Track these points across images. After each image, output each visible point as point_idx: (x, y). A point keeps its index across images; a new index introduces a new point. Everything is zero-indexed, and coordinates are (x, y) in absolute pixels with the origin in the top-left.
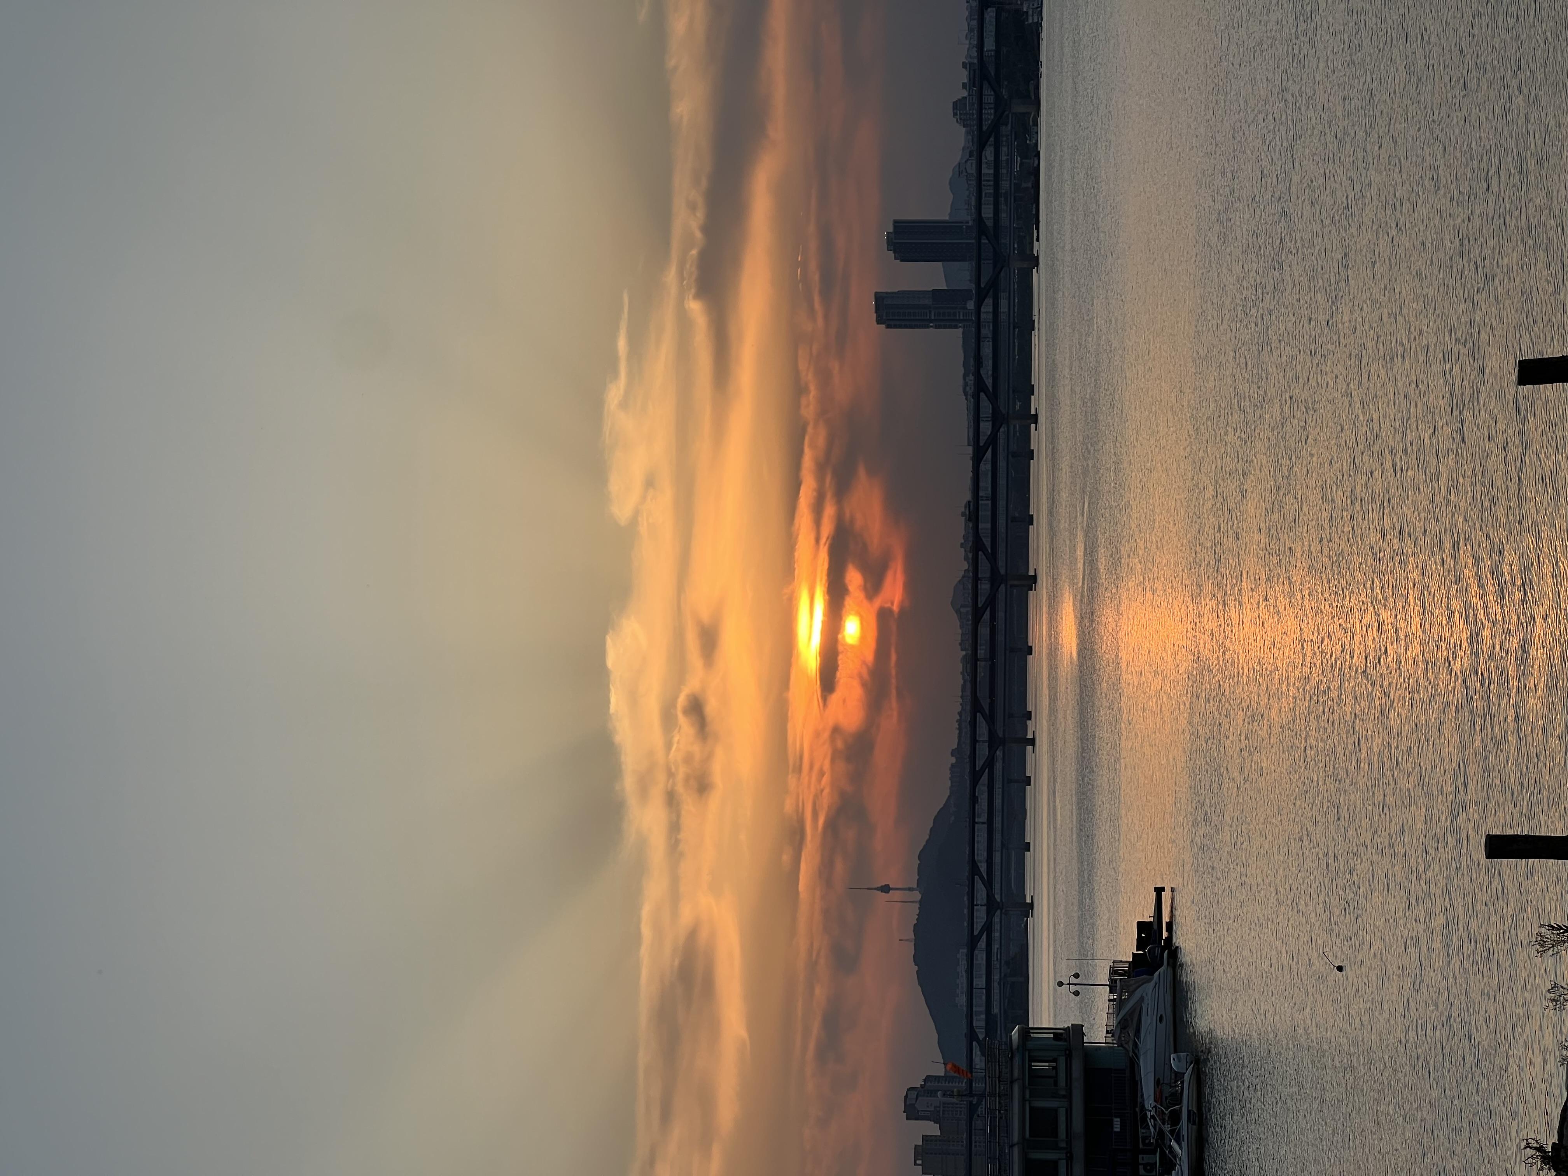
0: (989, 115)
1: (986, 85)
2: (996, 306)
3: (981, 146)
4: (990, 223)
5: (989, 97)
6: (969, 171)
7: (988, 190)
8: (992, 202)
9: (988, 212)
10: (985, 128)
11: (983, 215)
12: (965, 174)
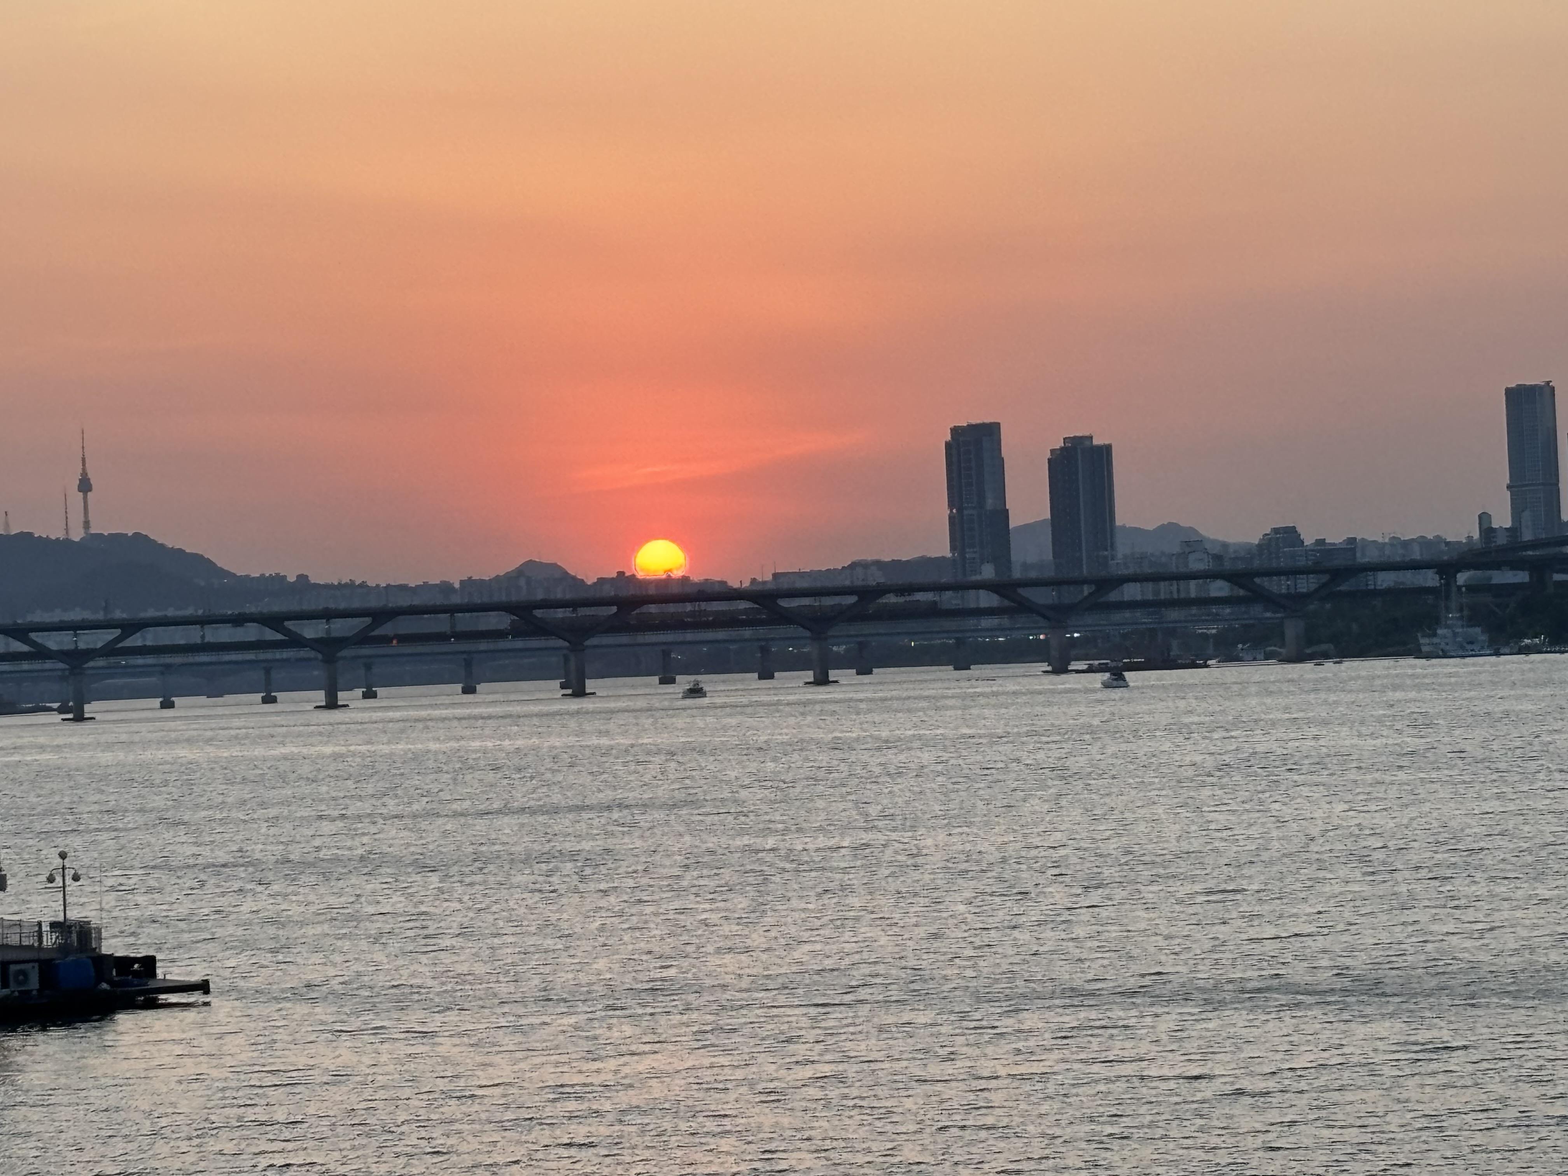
0: (1279, 586)
1: (1325, 578)
2: (990, 612)
3: (1232, 577)
4: (1113, 596)
5: (1305, 584)
6: (1192, 557)
7: (1165, 590)
8: (1146, 598)
9: (1131, 592)
10: (1257, 580)
11: (1125, 585)
12: (1187, 550)
